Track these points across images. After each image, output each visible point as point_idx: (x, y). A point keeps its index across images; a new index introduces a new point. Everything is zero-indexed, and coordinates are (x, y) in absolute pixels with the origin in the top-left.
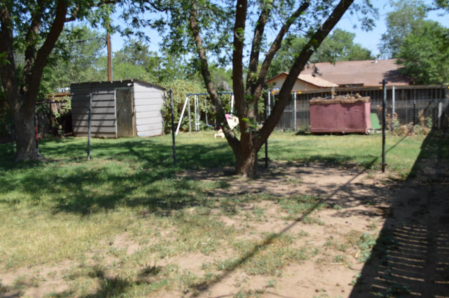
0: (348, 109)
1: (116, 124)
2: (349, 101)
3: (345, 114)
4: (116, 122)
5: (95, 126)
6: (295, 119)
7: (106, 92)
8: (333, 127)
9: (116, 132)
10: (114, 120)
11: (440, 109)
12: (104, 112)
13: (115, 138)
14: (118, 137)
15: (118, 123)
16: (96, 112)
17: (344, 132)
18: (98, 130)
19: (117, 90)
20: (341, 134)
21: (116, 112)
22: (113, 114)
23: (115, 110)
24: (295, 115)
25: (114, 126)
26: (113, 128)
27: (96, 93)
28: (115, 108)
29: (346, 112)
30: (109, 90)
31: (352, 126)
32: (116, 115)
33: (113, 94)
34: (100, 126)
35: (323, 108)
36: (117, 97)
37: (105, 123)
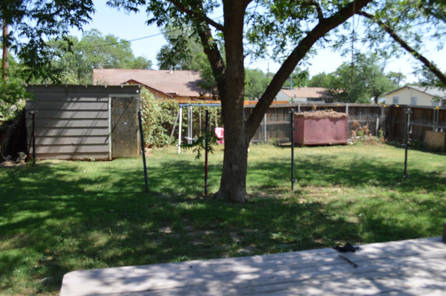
0: (335, 124)
1: (110, 141)
2: (335, 116)
3: (332, 127)
4: (110, 138)
5: (73, 145)
6: (265, 132)
7: (94, 99)
8: (322, 139)
9: (110, 151)
10: (107, 136)
11: (378, 123)
12: (89, 126)
13: (108, 160)
14: (113, 159)
15: (113, 140)
16: (73, 126)
17: (331, 144)
18: (77, 149)
19: (113, 98)
20: (328, 145)
21: (110, 126)
22: (106, 128)
23: (109, 123)
24: (265, 128)
25: (107, 144)
26: (105, 147)
27: (75, 99)
28: (110, 120)
29: (333, 126)
30: (98, 97)
31: (337, 138)
32: (110, 130)
33: (108, 102)
34: (80, 145)
35: (315, 122)
36: (112, 106)
37: (90, 141)
